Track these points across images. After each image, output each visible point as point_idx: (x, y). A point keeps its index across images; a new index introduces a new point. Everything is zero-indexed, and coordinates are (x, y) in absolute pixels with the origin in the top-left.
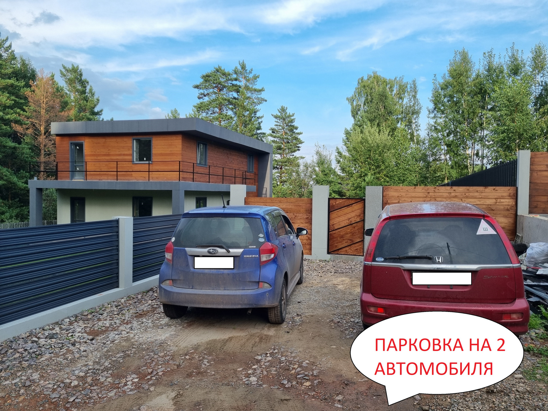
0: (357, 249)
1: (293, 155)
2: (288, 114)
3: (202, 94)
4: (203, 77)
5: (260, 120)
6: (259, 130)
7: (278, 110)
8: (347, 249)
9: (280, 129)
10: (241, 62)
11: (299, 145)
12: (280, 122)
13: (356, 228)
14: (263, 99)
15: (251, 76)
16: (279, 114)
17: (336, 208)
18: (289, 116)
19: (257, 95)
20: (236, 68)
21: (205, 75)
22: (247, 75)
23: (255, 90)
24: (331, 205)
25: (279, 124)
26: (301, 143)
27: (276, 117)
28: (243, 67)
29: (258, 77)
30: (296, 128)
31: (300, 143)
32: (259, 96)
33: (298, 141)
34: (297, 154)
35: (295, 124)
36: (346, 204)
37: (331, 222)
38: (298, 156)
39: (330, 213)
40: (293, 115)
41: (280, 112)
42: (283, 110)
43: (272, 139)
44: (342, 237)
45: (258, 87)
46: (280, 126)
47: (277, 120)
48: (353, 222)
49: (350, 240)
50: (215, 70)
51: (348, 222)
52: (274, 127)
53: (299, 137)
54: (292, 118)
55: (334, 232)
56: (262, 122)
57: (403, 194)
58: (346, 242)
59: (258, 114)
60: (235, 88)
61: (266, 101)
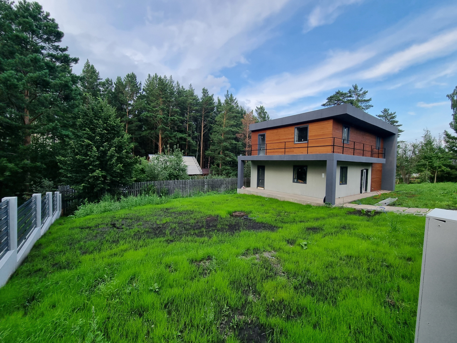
2: (390, 113)
4: (328, 98)
10: (354, 85)
11: (399, 133)
14: (370, 105)
15: (361, 92)
16: (382, 114)
20: (350, 89)
22: (358, 93)
23: (365, 101)
26: (401, 131)
28: (355, 88)
29: (367, 92)
30: (397, 122)
32: (367, 104)
35: (396, 119)
38: (398, 141)
40: (395, 113)
42: (385, 111)
45: (366, 98)
50: (336, 93)
53: (400, 128)
60: (349, 102)
61: (373, 106)
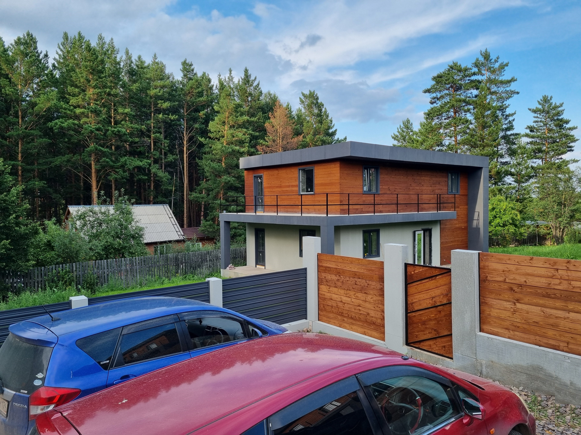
0: (444, 347)
1: (561, 159)
2: (553, 105)
3: (434, 98)
4: (434, 79)
5: (511, 118)
6: (509, 130)
7: (538, 102)
8: (431, 342)
9: (541, 126)
10: (484, 51)
11: (571, 144)
12: (541, 117)
13: (443, 313)
14: (513, 91)
15: (497, 65)
16: (540, 107)
17: (415, 279)
18: (556, 107)
19: (504, 88)
20: (477, 60)
21: (436, 75)
22: (492, 66)
23: (502, 82)
24: (408, 273)
25: (539, 120)
26: (574, 141)
27: (535, 111)
28: (487, 56)
29: (507, 65)
30: (567, 122)
31: (572, 142)
32: (508, 89)
33: (570, 139)
34: (567, 156)
35: (564, 116)
36: (428, 275)
37: (410, 299)
38: (567, 159)
39: (408, 286)
40: (561, 105)
41: (540, 104)
42: (546, 100)
43: (529, 140)
44: (424, 323)
45: (506, 77)
46: (541, 121)
47: (536, 115)
48: (438, 304)
49: (435, 330)
50: (449, 68)
51: (431, 302)
52: (532, 124)
53: (572, 133)
54: (560, 109)
55: (414, 314)
56: (514, 120)
57: (512, 268)
58: (429, 333)
59: (508, 111)
60: (473, 84)
61: (518, 93)
